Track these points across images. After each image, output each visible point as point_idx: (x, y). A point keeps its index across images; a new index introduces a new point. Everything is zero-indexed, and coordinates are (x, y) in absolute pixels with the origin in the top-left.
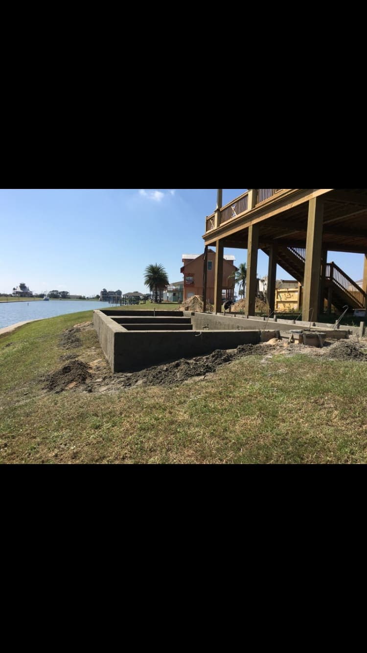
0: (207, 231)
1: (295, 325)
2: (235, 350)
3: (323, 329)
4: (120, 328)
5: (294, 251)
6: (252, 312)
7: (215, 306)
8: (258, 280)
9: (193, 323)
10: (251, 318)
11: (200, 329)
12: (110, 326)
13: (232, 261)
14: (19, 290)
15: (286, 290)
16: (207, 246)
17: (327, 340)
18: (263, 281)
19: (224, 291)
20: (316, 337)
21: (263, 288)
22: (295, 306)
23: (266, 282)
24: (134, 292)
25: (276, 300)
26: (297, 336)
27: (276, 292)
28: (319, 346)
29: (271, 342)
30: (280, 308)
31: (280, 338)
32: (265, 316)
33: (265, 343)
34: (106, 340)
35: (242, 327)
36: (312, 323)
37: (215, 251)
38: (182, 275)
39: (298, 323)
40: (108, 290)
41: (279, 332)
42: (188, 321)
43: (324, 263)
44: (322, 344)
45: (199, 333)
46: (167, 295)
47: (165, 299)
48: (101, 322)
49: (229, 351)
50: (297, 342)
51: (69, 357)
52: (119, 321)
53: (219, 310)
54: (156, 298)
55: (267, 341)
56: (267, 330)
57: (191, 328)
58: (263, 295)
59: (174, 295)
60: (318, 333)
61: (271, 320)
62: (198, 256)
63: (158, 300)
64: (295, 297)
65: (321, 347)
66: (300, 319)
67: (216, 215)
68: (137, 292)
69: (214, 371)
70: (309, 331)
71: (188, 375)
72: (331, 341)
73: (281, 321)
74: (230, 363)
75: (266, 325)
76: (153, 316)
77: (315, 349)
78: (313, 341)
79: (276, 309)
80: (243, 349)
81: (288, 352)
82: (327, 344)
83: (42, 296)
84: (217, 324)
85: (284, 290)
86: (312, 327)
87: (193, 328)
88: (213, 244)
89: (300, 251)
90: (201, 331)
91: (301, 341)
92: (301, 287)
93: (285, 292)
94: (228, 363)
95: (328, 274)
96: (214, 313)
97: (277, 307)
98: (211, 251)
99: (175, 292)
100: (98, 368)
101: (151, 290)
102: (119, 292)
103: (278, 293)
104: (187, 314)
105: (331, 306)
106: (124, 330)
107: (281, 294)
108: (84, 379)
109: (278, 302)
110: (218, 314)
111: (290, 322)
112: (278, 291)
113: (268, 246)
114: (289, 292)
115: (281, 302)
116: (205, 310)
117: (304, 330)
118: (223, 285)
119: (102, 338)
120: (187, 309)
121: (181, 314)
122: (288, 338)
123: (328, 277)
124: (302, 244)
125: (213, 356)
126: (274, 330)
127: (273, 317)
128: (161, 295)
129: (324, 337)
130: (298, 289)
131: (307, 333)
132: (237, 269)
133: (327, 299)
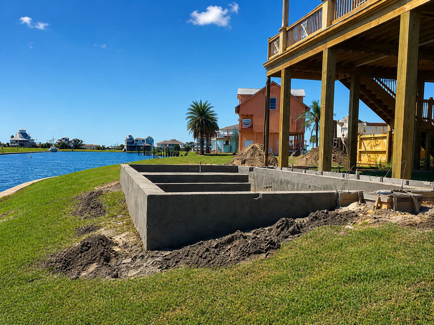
0: (269, 57)
1: (383, 183)
2: (306, 220)
3: (419, 189)
4: (155, 190)
5: (381, 83)
6: (327, 167)
7: (279, 158)
8: (335, 123)
9: (251, 181)
10: (327, 175)
11: (261, 190)
12: (142, 186)
13: (301, 98)
14: (18, 138)
15: (372, 136)
16: (269, 77)
17: (424, 204)
18: (342, 124)
19: (292, 138)
20: (410, 199)
21: (342, 133)
22: (383, 158)
23: (346, 125)
24: (172, 140)
25: (358, 150)
26: (385, 199)
27: (358, 139)
28: (414, 212)
29: (353, 207)
30: (364, 161)
31: (363, 201)
32: (344, 172)
33: (344, 209)
34: (136, 205)
35: (314, 187)
36: (405, 181)
37: (280, 84)
38: (237, 116)
39: (387, 181)
40: (135, 138)
41: (361, 194)
42: (246, 178)
43: (420, 100)
44: (417, 210)
45: (258, 195)
46: (216, 144)
47: (214, 148)
48: (131, 181)
49: (298, 221)
50: (384, 207)
51: (88, 230)
52: (153, 179)
53: (285, 164)
54: (202, 148)
55: (347, 205)
56: (347, 191)
57: (248, 188)
58: (341, 143)
59: (227, 143)
60: (412, 194)
61: (352, 178)
62: (258, 90)
63: (206, 151)
64: (383, 145)
65: (416, 214)
66: (389, 176)
67: (281, 35)
68: (175, 140)
69: (279, 247)
70: (401, 191)
71: (245, 254)
72: (428, 206)
73: (365, 179)
74: (299, 236)
75: (346, 183)
76: (198, 172)
77: (409, 216)
78: (407, 204)
79: (358, 162)
80: (316, 218)
81: (374, 220)
82: (424, 210)
83: (48, 146)
84: (283, 183)
85: (369, 136)
86: (405, 186)
87: (252, 188)
88: (278, 74)
89: (390, 84)
90: (261, 192)
91: (390, 204)
92: (391, 132)
93: (370, 138)
94: (296, 235)
95: (425, 114)
96: (278, 169)
97: (360, 160)
98: (274, 84)
99: (227, 140)
100: (125, 245)
101: (195, 136)
102: (150, 140)
103: (361, 139)
104: (244, 170)
105: (429, 157)
106: (161, 192)
107: (366, 142)
108: (108, 260)
109: (361, 152)
110: (285, 170)
111: (376, 180)
112: (362, 137)
113: (348, 76)
114: (376, 138)
115: (365, 152)
116: (267, 164)
117: (395, 191)
118: (291, 130)
119: (131, 203)
120: (244, 162)
121: (235, 169)
122: (374, 201)
123: (426, 119)
124: (392, 74)
125: (278, 227)
126: (355, 191)
127: (355, 173)
128: (209, 145)
129: (420, 199)
130: (387, 135)
131: (399, 194)
132: (307, 109)
133: (424, 148)
